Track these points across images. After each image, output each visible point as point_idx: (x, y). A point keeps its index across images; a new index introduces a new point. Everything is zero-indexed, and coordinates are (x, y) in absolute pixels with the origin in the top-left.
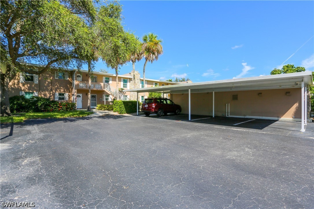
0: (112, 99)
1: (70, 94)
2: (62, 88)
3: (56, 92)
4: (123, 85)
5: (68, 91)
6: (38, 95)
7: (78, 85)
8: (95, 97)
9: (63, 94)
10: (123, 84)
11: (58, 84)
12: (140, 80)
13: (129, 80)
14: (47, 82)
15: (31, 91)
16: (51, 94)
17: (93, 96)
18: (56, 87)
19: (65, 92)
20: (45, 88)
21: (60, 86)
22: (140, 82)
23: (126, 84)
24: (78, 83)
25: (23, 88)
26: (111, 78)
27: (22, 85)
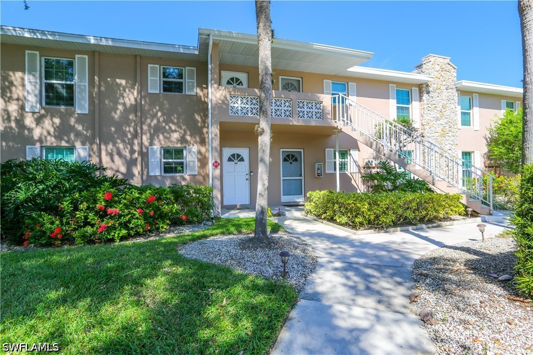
0: (358, 166)
1: (203, 150)
2: (173, 127)
3: (151, 144)
4: (398, 112)
5: (198, 139)
6: (90, 156)
7: (223, 106)
8: (296, 160)
9: (179, 152)
10: (398, 108)
11: (159, 114)
12: (458, 90)
13: (415, 90)
14: (120, 107)
15: (64, 144)
16: (135, 151)
17: (288, 156)
18: (152, 124)
19: (186, 142)
20: (113, 129)
21: (167, 122)
22: (456, 98)
23: (408, 108)
24: (225, 97)
25: (37, 133)
26: (352, 85)
27: (32, 119)
